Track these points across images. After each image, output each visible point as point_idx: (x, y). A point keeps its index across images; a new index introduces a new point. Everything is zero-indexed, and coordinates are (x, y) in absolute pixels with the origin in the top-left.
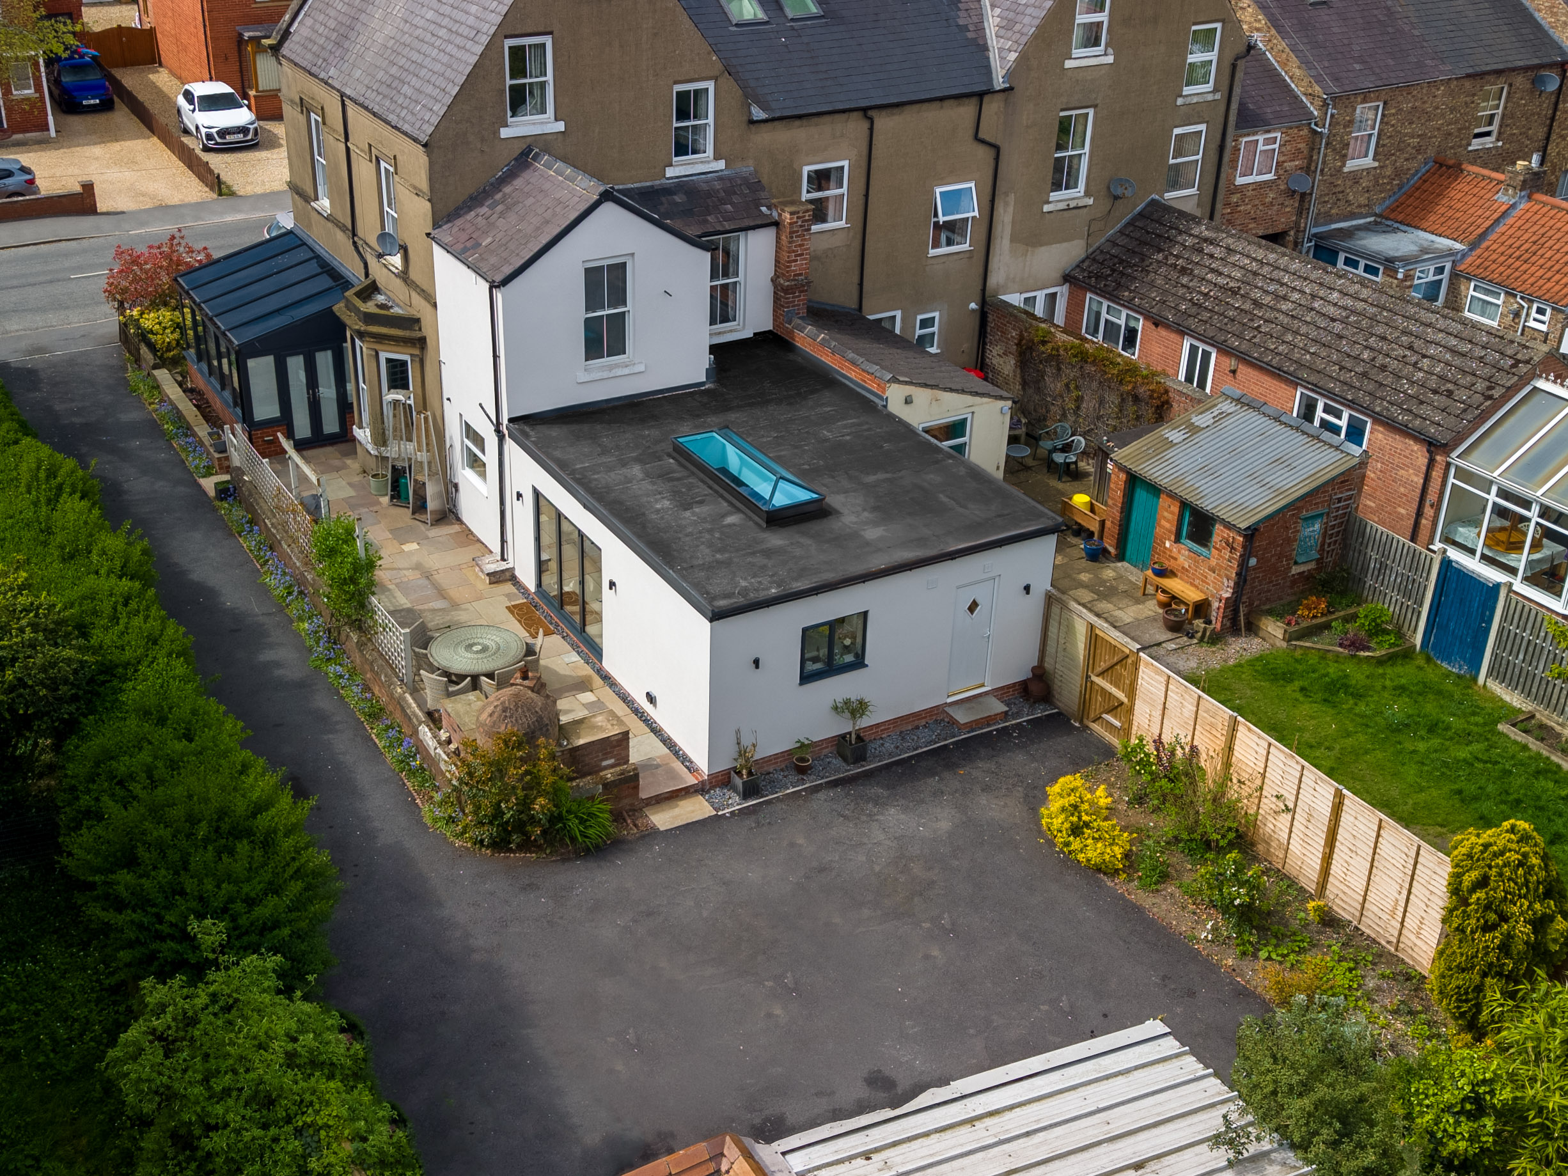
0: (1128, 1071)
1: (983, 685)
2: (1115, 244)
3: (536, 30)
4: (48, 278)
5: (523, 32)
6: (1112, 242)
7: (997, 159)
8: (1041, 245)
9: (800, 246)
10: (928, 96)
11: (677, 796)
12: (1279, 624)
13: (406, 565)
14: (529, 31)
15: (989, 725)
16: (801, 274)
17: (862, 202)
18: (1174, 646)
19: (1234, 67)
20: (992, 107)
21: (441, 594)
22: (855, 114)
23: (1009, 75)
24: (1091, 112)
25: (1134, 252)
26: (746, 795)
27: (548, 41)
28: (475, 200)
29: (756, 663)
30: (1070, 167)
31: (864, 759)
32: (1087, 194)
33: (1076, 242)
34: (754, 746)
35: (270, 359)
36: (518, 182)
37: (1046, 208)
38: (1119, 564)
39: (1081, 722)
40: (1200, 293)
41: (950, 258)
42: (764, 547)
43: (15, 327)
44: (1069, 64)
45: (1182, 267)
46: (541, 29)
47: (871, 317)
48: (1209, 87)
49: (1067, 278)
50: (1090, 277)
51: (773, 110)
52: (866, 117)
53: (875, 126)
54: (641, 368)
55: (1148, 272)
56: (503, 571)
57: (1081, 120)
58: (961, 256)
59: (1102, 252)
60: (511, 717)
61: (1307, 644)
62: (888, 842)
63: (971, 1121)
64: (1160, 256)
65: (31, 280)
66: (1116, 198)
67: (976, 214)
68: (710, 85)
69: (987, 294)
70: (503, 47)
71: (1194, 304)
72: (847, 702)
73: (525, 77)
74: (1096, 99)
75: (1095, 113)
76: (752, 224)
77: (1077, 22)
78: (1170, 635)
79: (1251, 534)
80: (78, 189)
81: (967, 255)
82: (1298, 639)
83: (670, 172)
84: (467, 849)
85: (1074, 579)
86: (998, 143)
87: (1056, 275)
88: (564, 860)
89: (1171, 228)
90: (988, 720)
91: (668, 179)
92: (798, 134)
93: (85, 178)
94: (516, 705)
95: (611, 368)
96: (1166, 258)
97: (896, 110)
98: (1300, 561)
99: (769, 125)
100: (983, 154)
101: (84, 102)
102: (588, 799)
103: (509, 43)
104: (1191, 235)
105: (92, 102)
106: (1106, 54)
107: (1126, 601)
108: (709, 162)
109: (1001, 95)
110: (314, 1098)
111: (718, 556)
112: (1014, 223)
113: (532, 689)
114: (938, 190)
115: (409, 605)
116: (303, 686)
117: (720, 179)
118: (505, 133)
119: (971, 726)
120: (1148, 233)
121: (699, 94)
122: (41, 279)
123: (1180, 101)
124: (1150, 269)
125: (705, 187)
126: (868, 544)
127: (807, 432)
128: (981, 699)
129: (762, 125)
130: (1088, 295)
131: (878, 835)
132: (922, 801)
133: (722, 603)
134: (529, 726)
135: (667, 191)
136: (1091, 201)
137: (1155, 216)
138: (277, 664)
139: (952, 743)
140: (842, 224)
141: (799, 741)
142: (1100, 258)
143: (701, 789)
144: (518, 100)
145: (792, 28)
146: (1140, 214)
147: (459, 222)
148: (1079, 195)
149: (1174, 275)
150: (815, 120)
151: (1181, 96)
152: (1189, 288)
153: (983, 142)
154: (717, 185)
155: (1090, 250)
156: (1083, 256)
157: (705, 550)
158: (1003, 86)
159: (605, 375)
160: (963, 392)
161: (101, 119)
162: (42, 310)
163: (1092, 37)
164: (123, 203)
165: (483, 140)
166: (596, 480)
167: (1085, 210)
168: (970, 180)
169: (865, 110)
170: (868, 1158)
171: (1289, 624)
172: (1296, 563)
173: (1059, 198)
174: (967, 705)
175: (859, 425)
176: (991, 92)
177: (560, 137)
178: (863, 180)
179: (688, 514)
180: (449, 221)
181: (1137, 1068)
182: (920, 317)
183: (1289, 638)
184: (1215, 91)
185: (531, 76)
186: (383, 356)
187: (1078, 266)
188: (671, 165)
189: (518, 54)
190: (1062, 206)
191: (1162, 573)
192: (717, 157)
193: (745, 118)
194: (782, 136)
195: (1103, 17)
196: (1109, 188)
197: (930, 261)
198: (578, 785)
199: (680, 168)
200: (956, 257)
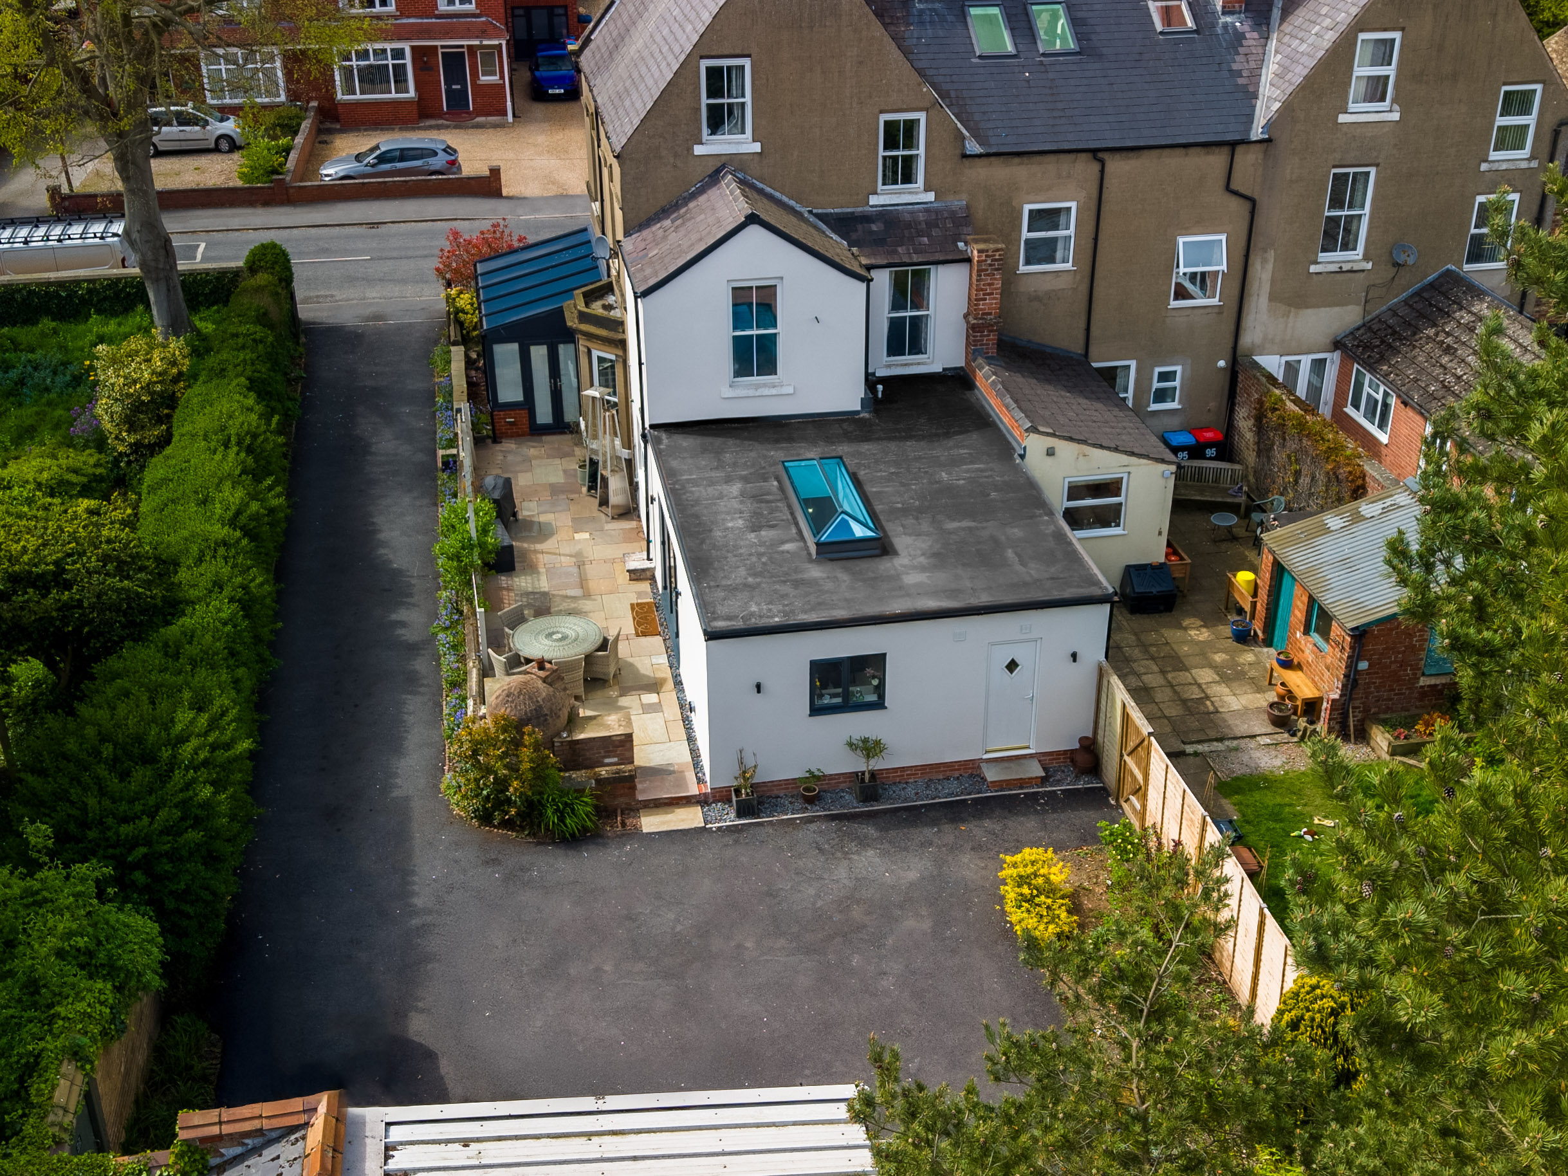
0: (784, 1124)
1: (1028, 747)
2: (1395, 314)
3: (732, 52)
4: (425, 253)
5: (720, 53)
6: (1393, 311)
7: (1253, 213)
8: (1307, 307)
9: (989, 285)
10: (1169, 142)
11: (677, 804)
12: (1387, 735)
13: (568, 552)
14: (726, 52)
15: (1021, 788)
16: (990, 314)
17: (1090, 245)
18: (1268, 741)
19: (1556, 134)
20: (1247, 160)
21: (583, 582)
22: (1083, 155)
23: (1268, 126)
24: (1373, 171)
25: (1410, 325)
26: (739, 815)
27: (747, 63)
28: (663, 213)
29: (758, 687)
30: (1347, 231)
31: (876, 800)
32: (1366, 258)
33: (1350, 308)
34: (755, 767)
35: (515, 347)
36: (702, 199)
37: (1313, 269)
38: (1265, 650)
39: (1117, 800)
40: (1454, 375)
41: (1196, 311)
42: (800, 576)
43: (374, 295)
44: (1343, 118)
45: (1448, 346)
46: (738, 52)
47: (1095, 365)
48: (1525, 153)
49: (1337, 345)
50: (1358, 346)
51: (990, 145)
52: (1096, 158)
53: (1107, 169)
54: (791, 391)
55: (1414, 347)
56: (643, 570)
57: (1361, 179)
58: (1209, 310)
59: (1380, 321)
60: (512, 702)
61: (1412, 762)
62: (846, 882)
63: (589, 1135)
64: (1431, 332)
65: (410, 253)
66: (1397, 265)
67: (1224, 267)
68: (922, 116)
69: (1239, 352)
70: (698, 67)
71: (1444, 387)
72: (865, 741)
73: (723, 97)
74: (1377, 157)
75: (1377, 172)
76: (941, 258)
77: (1355, 74)
78: (1270, 729)
79: (1360, 635)
80: (487, 173)
81: (1217, 310)
82: (1405, 755)
83: (874, 200)
84: (461, 817)
85: (1207, 658)
86: (1256, 197)
87: (1327, 341)
88: (539, 844)
89: (1454, 302)
90: (1021, 783)
91: (872, 206)
92: (1019, 171)
93: (495, 163)
94: (520, 693)
95: (757, 386)
96: (1437, 334)
97: (1131, 154)
98: (1427, 673)
99: (984, 161)
100: (1237, 207)
101: (550, 91)
102: (576, 791)
103: (705, 64)
104: (1470, 312)
105: (557, 91)
106: (1391, 111)
107: (1247, 688)
108: (917, 193)
109: (1258, 147)
110: (72, 993)
111: (750, 579)
112: (1273, 281)
113: (544, 680)
114: (1181, 240)
115: (546, 590)
116: (413, 649)
117: (927, 210)
118: (698, 150)
119: (1000, 785)
120: (1431, 305)
121: (911, 126)
122: (418, 253)
123: (1484, 167)
124: (1417, 344)
125: (908, 217)
126: (901, 588)
127: (926, 472)
128: (1023, 761)
129: (977, 160)
130: (1356, 366)
131: (841, 872)
132: (906, 849)
133: (721, 624)
134: (526, 713)
135: (866, 219)
136: (1369, 266)
137: (1444, 289)
138: (403, 624)
139: (972, 799)
140: (1068, 266)
141: (809, 771)
142: (1375, 327)
143: (702, 801)
144: (717, 120)
145: (1041, 63)
146: (1431, 285)
147: (646, 233)
148: (1357, 258)
149: (1438, 352)
150: (1039, 158)
151: (1486, 161)
152: (1445, 369)
153: (1236, 193)
154: (921, 217)
155: (1368, 318)
156: (1360, 323)
157: (742, 572)
158: (1261, 137)
159: (751, 393)
160: (1116, 449)
161: (562, 108)
162: (404, 281)
163: (1376, 90)
164: (532, 190)
165: (676, 155)
166: (691, 492)
167: (1362, 275)
168: (1221, 232)
169: (1094, 152)
170: (466, 1146)
171: (1397, 738)
172: (1423, 674)
173: (1330, 260)
174: (1006, 764)
175: (982, 471)
176: (1246, 142)
177: (757, 158)
178: (1093, 223)
179: (753, 535)
180: (639, 231)
181: (795, 1123)
182: (1157, 370)
183: (1394, 752)
184: (1532, 157)
185: (729, 97)
186: (595, 353)
187: (1352, 333)
188: (876, 193)
189: (714, 74)
190: (1334, 268)
191: (1287, 664)
192: (927, 189)
193: (958, 152)
194: (1000, 173)
195: (1390, 71)
196: (1391, 253)
197: (1174, 313)
198: (570, 777)
199: (886, 197)
200: (1202, 311)
